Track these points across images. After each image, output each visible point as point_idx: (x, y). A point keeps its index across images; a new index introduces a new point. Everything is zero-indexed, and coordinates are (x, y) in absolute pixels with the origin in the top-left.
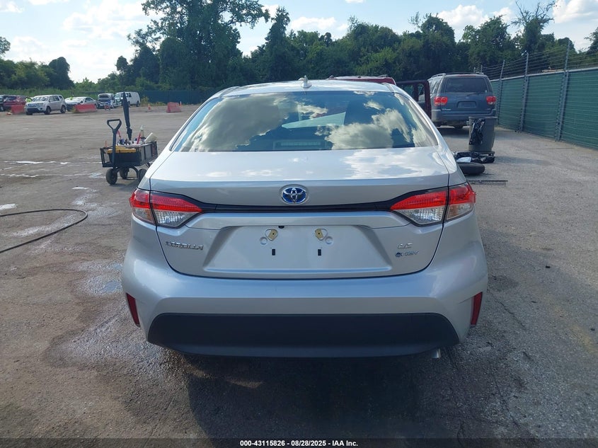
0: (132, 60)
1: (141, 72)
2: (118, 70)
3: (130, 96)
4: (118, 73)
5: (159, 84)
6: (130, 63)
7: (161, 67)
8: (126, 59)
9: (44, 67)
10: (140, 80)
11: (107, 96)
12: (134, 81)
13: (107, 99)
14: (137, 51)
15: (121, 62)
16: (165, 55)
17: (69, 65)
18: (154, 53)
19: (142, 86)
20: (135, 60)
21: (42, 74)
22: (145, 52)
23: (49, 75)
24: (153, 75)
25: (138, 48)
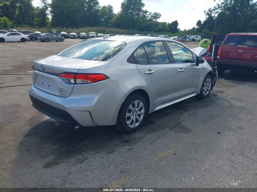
0: (203, 22)
1: (206, 27)
2: (197, 26)
3: (197, 37)
4: (196, 27)
5: (213, 33)
6: (202, 23)
7: (215, 25)
8: (201, 21)
9: (169, 24)
10: (204, 30)
11: (187, 37)
12: (202, 31)
13: (186, 38)
14: (207, 17)
15: (199, 23)
16: (218, 20)
17: (178, 24)
18: (214, 19)
19: (204, 33)
20: (205, 22)
21: (167, 27)
22: (210, 18)
23: (170, 27)
24: (210, 29)
25: (207, 16)
